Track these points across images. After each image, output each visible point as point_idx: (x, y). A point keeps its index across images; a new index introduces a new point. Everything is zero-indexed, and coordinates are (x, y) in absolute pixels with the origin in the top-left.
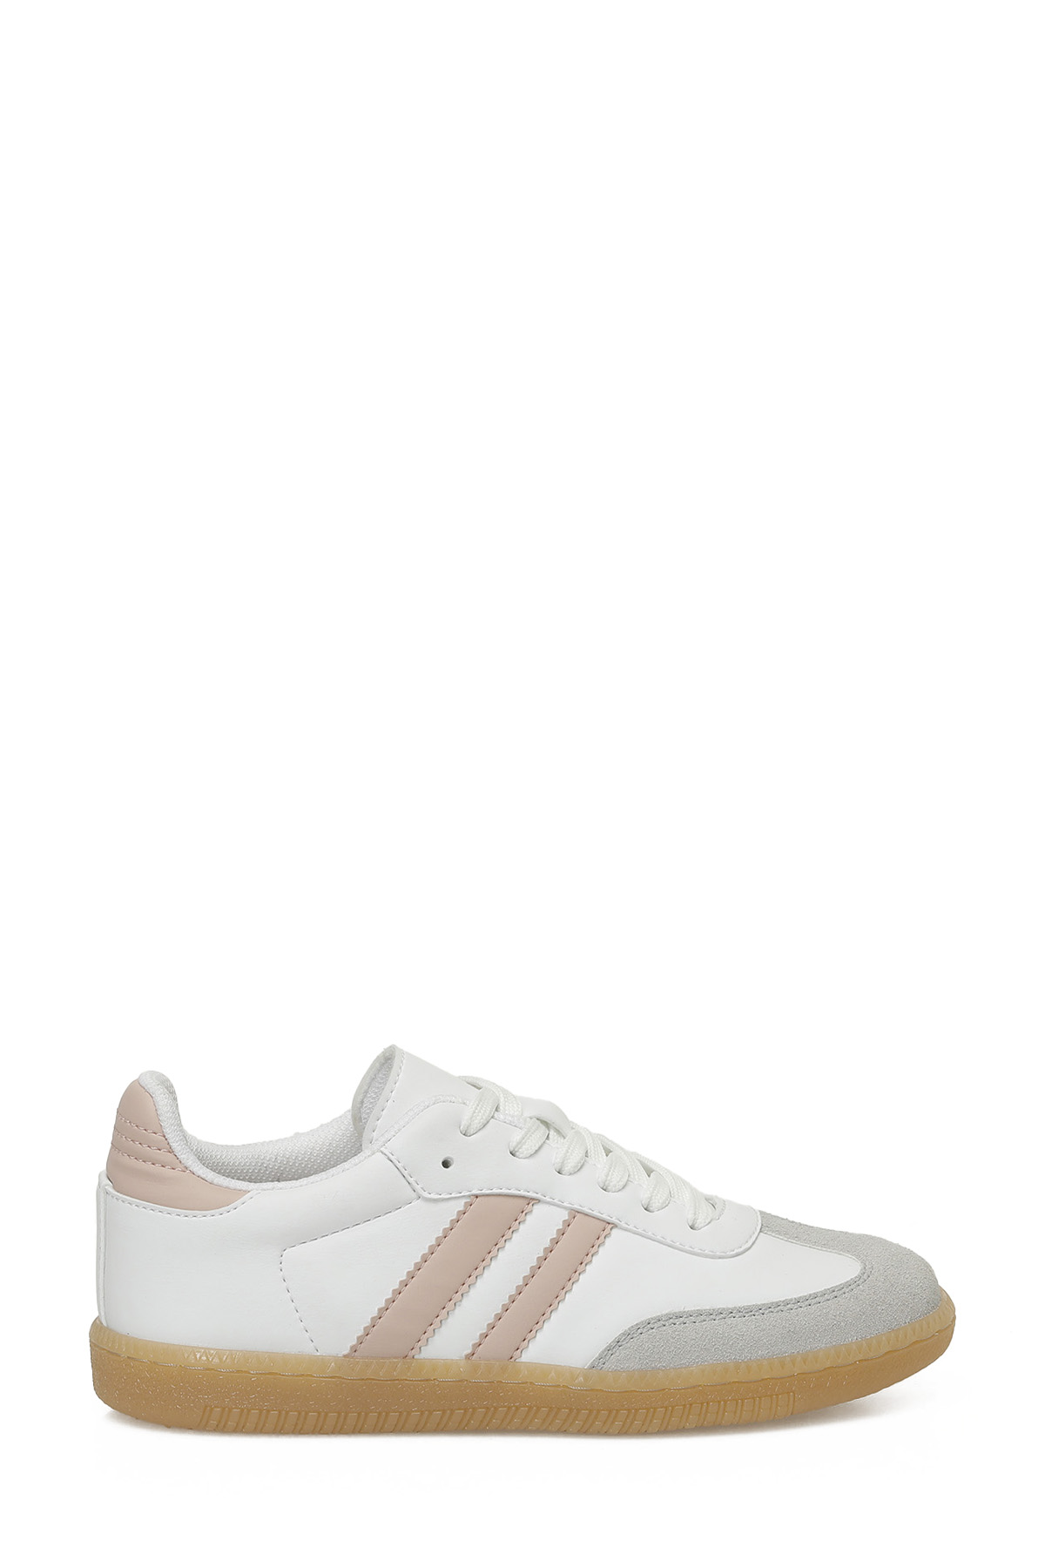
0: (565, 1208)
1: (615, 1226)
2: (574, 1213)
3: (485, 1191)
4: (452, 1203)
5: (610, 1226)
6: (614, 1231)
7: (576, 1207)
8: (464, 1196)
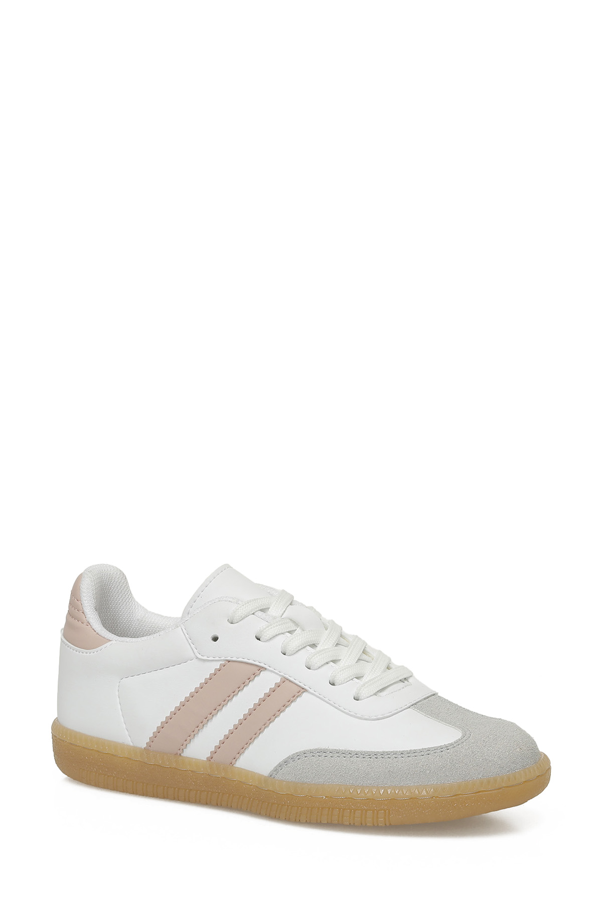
0: (280, 675)
1: (306, 691)
2: (285, 680)
3: (234, 659)
4: (214, 663)
5: (304, 690)
6: (305, 694)
7: (287, 676)
8: (221, 660)
